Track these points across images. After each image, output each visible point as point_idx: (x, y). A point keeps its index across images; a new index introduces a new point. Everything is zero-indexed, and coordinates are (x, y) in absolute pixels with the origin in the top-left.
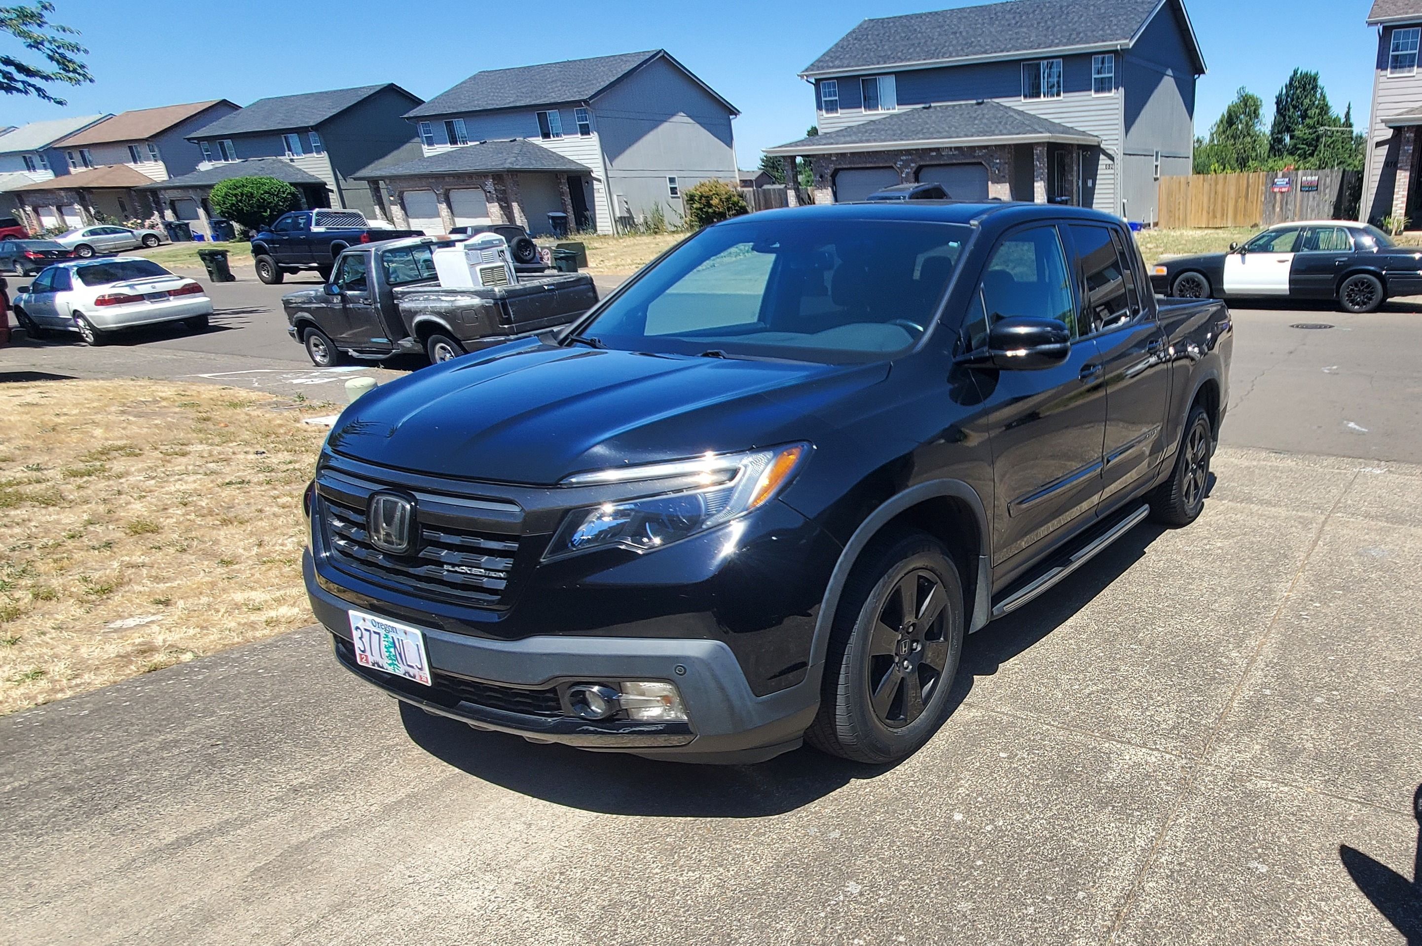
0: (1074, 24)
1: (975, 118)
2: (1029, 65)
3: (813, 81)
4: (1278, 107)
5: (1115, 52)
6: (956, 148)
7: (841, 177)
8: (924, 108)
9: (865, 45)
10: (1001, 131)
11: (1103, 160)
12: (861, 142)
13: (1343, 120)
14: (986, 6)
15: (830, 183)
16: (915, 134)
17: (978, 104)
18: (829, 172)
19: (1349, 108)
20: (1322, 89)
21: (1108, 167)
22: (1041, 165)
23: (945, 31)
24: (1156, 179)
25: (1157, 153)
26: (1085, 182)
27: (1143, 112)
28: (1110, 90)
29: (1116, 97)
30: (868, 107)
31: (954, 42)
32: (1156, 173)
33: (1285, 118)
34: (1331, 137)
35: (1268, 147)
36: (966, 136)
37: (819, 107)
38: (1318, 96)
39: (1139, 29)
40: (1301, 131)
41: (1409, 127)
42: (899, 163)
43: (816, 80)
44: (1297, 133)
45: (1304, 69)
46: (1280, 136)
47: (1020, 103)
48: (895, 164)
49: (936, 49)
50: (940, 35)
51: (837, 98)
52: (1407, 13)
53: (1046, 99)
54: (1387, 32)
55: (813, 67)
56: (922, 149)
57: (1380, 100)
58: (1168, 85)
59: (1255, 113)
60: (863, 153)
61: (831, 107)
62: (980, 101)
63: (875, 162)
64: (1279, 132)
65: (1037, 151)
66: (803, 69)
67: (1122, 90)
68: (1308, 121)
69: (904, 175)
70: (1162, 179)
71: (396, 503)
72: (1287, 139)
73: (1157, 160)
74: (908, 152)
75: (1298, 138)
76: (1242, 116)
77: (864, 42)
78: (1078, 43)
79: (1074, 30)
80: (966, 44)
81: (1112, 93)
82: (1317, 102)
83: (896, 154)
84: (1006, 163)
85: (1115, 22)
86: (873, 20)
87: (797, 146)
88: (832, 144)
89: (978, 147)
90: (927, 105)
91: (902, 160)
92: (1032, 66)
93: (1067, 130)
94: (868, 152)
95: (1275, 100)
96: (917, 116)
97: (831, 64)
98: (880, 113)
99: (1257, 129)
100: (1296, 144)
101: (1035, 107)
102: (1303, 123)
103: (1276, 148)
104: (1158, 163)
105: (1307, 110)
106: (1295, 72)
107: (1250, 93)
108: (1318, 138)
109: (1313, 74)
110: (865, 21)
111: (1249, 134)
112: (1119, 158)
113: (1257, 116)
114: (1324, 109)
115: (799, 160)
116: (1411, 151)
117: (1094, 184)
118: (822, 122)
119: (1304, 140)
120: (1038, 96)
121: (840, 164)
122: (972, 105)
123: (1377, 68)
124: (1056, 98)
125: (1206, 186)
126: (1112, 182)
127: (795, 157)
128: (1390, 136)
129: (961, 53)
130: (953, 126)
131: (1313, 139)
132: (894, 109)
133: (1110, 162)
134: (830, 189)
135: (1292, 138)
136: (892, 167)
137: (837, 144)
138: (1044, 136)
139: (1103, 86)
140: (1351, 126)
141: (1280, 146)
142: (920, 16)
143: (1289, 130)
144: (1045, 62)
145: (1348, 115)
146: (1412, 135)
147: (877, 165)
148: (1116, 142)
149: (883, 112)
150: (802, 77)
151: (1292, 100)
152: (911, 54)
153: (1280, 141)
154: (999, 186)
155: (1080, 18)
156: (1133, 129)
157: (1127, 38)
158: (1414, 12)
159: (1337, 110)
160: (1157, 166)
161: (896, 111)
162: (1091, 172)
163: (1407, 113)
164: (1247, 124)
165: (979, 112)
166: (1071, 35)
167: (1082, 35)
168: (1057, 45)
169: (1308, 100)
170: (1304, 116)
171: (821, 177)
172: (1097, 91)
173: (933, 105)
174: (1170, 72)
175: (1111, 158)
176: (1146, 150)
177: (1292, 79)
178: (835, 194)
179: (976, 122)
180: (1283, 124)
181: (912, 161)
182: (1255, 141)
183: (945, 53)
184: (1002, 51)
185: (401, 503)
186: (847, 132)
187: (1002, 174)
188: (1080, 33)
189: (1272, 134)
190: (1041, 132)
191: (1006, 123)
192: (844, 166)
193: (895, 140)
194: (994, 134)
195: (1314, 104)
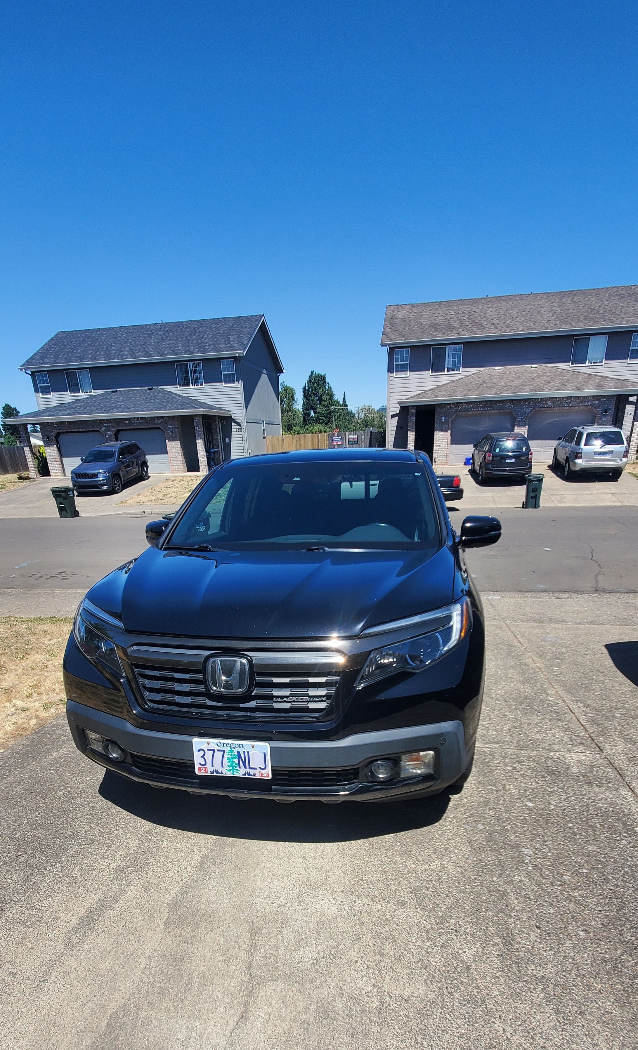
0: (205, 339)
1: (150, 399)
2: (180, 364)
3: (30, 373)
4: (304, 394)
5: (235, 358)
6: (142, 418)
7: (62, 438)
8: (113, 392)
9: (63, 349)
10: (170, 407)
11: (234, 427)
12: (74, 414)
13: (341, 402)
14: (144, 325)
15: (55, 442)
16: (111, 409)
17: (149, 389)
18: (53, 435)
19: (345, 396)
20: (328, 383)
21: (238, 430)
22: (199, 429)
23: (119, 341)
24: (264, 438)
25: (263, 421)
26: (224, 440)
27: (253, 396)
28: (234, 382)
29: (239, 386)
30: (72, 391)
31: (127, 348)
32: (264, 435)
33: (309, 401)
34: (337, 412)
35: (302, 418)
36: (148, 410)
37: (36, 391)
38: (327, 388)
39: (247, 344)
40: (320, 409)
41: (412, 406)
42: (103, 428)
43: (31, 372)
44: (318, 410)
45: (317, 371)
46: (308, 412)
47: (176, 389)
48: (101, 429)
49: (116, 353)
50: (115, 343)
51: (49, 384)
52: (402, 340)
53: (194, 387)
54: (392, 350)
55: (27, 363)
56: (118, 419)
57: (391, 390)
58: (264, 378)
59: (292, 397)
60: (77, 421)
61: (45, 391)
62: (151, 387)
63: (86, 428)
64: (307, 410)
65: (196, 420)
66: (21, 364)
67: (241, 382)
68: (323, 403)
69: (107, 436)
70: (268, 437)
71: (235, 661)
72: (313, 414)
73: (263, 426)
74: (109, 421)
75: (319, 413)
76: (285, 399)
77: (62, 347)
78: (210, 351)
79: (207, 343)
80: (136, 350)
81: (236, 384)
82: (326, 392)
83: (102, 422)
84: (176, 428)
85: (231, 339)
86: (64, 332)
87: (28, 417)
88: (53, 415)
89: (156, 417)
90: (115, 390)
91: (104, 426)
92: (183, 364)
93: (211, 407)
94: (80, 421)
95: (302, 390)
96: (109, 397)
97: (41, 361)
98: (81, 395)
99: (294, 407)
100: (318, 417)
101: (187, 392)
102: (321, 404)
103: (306, 419)
104: (264, 428)
105: (321, 396)
106: (312, 373)
107: (288, 385)
108: (330, 413)
109: (322, 375)
110: (59, 332)
111: (290, 410)
112: (244, 424)
113: (293, 399)
114: (331, 395)
115: (29, 427)
116: (414, 420)
117: (230, 441)
118: (40, 400)
119: (323, 414)
120: (189, 385)
121: (60, 429)
122: (146, 390)
123: (388, 372)
124: (200, 387)
125: (294, 441)
126: (241, 439)
127: (27, 424)
128: (398, 412)
129: (134, 356)
130: (137, 404)
131: (327, 413)
132: (91, 392)
133: (239, 427)
134: (55, 446)
135: (315, 413)
136: (98, 431)
137: (57, 416)
138: (200, 411)
139: (230, 379)
140: (346, 406)
141: (309, 418)
142: (99, 330)
143: (312, 408)
144: (191, 363)
145: (344, 399)
146: (415, 411)
147: (88, 430)
148: (241, 415)
149: (83, 394)
150: (21, 370)
151: (312, 390)
152: (98, 356)
153: (309, 415)
154: (173, 443)
155: (208, 336)
156: (250, 406)
157: (241, 350)
158: (405, 340)
159: (338, 397)
160: (264, 430)
161: (92, 394)
162: (227, 434)
163: (411, 398)
164: (289, 404)
165: (152, 395)
166: (205, 346)
167: (212, 346)
168: (197, 352)
169: (321, 390)
170: (321, 400)
171: (48, 438)
172: (226, 382)
173: (118, 390)
174: (265, 371)
175: (240, 425)
176: (257, 420)
177: (310, 377)
178: (59, 449)
179: (152, 401)
180: (308, 406)
181: (112, 427)
182: (294, 415)
183: (122, 356)
184: (161, 356)
185: (239, 660)
186: (61, 407)
187: (174, 435)
188: (211, 345)
189: (303, 411)
190: (197, 408)
191: (172, 402)
192: (65, 431)
193: (99, 413)
194: (166, 409)
195: (325, 393)
